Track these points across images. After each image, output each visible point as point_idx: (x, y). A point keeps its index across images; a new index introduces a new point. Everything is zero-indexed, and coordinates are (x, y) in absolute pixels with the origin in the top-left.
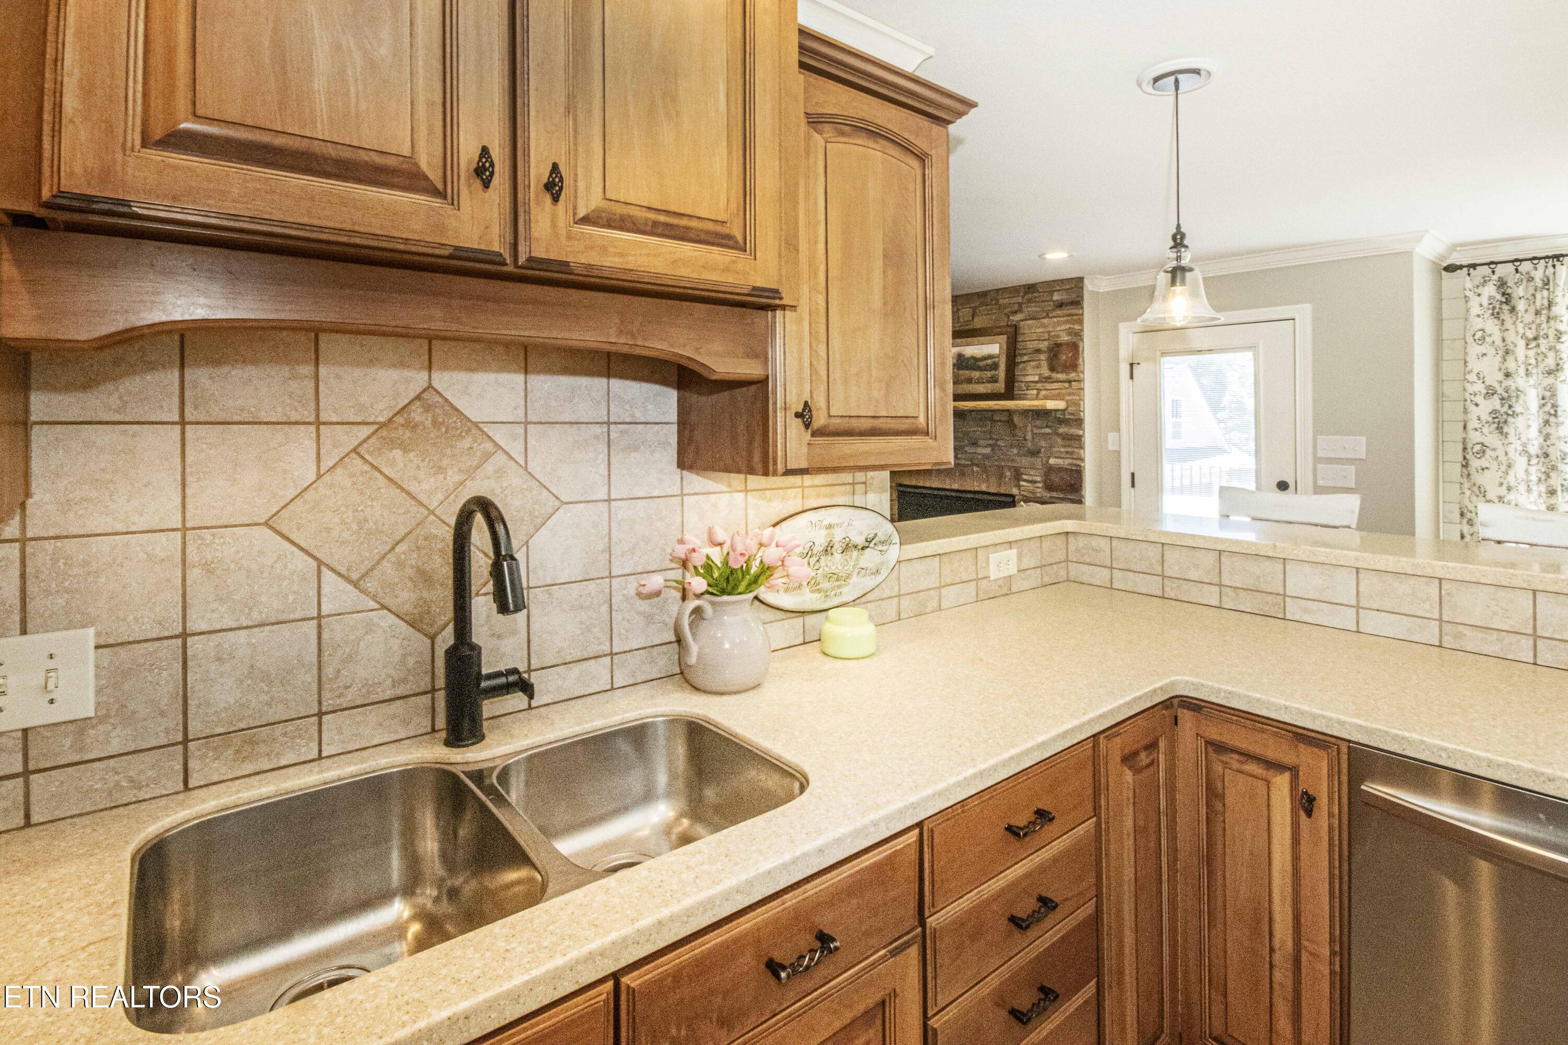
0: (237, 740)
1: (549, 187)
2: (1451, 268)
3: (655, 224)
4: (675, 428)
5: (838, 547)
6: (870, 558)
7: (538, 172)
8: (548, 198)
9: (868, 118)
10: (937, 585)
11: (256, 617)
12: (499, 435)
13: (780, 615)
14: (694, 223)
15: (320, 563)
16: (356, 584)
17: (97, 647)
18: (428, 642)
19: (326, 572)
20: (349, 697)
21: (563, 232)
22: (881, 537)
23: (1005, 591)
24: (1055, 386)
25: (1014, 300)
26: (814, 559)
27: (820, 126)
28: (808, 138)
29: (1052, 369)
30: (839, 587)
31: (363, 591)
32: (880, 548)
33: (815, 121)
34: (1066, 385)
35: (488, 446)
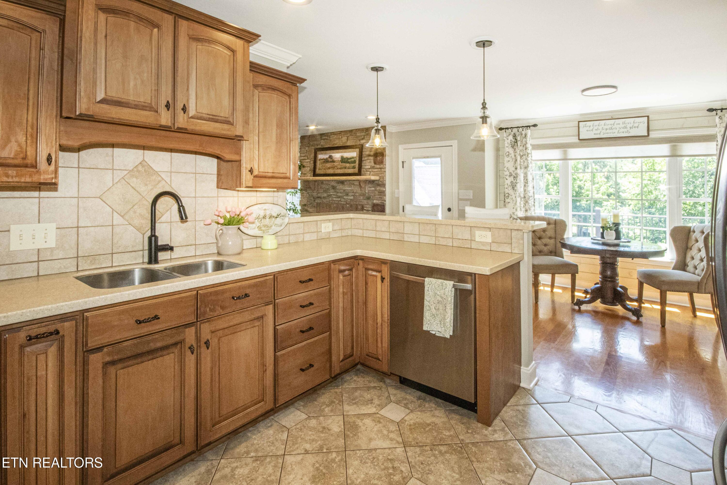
0: (91, 258)
1: (183, 109)
2: (501, 129)
3: (209, 118)
4: (216, 176)
5: (268, 217)
6: (279, 221)
7: (180, 106)
8: (182, 112)
9: (272, 85)
10: (303, 232)
11: (96, 224)
12: (163, 175)
13: (249, 237)
14: (219, 118)
15: (113, 210)
16: (122, 216)
17: (57, 228)
18: (142, 235)
19: (114, 212)
20: (120, 249)
21: (186, 120)
22: (282, 214)
23: (327, 237)
24: (376, 170)
25: (362, 134)
26: (259, 220)
27: (257, 88)
28: (253, 91)
29: (375, 163)
30: (268, 229)
31: (125, 219)
32: (282, 218)
33: (256, 86)
34: (380, 170)
35: (160, 178)
